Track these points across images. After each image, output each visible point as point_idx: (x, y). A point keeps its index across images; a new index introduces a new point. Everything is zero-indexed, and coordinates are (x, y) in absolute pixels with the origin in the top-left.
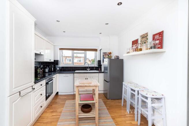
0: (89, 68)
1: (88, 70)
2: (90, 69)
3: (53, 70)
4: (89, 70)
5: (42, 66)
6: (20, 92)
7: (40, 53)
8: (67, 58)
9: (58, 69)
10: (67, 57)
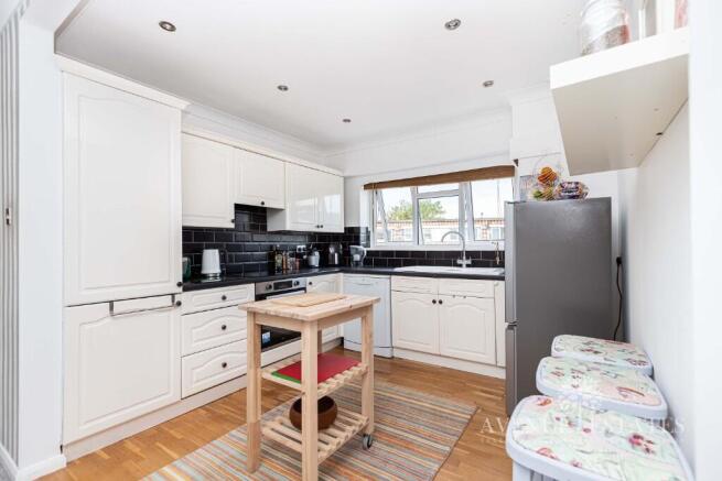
0: (467, 258)
1: (461, 266)
2: (469, 262)
3: (336, 262)
4: (468, 266)
5: (302, 247)
6: (111, 302)
7: (263, 203)
8: (493, 225)
9: (357, 257)
10: (490, 221)
